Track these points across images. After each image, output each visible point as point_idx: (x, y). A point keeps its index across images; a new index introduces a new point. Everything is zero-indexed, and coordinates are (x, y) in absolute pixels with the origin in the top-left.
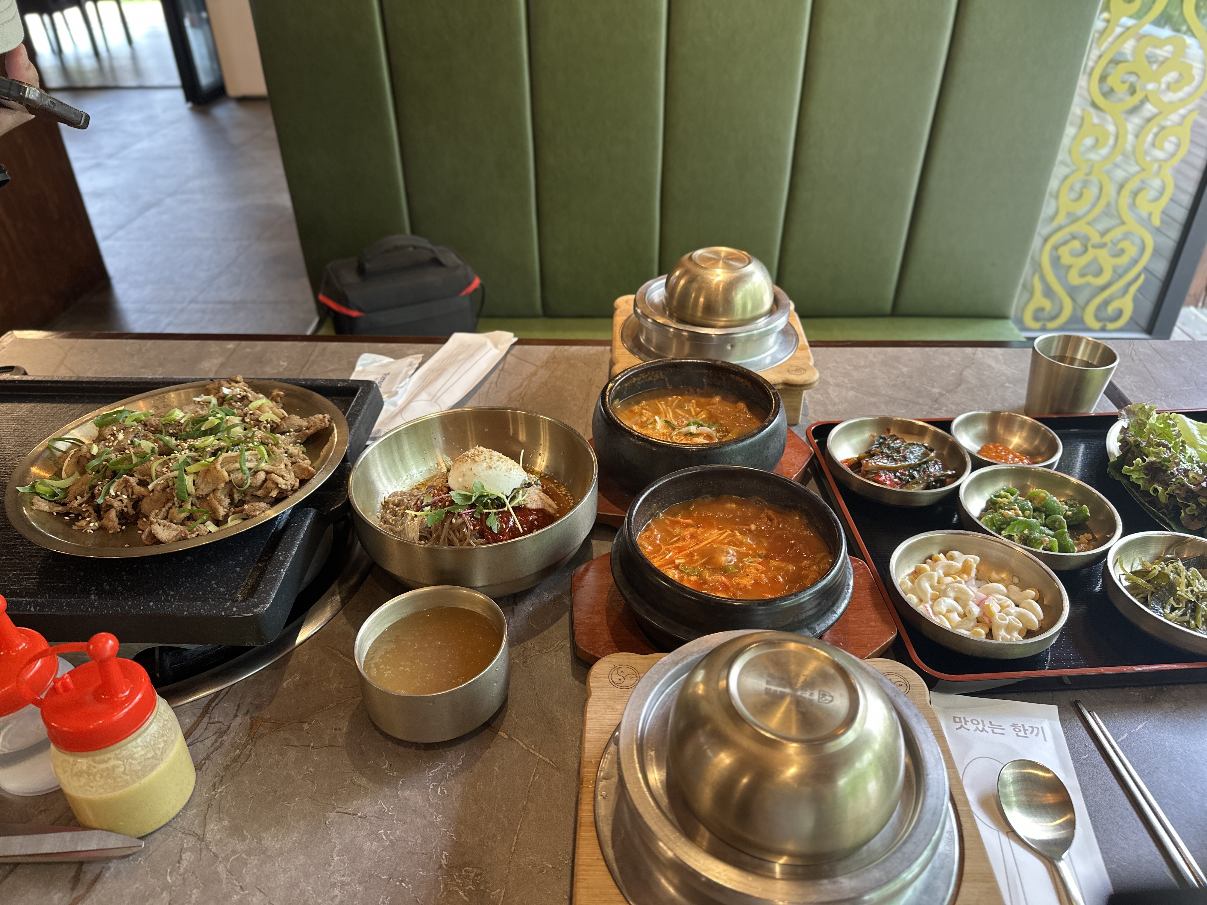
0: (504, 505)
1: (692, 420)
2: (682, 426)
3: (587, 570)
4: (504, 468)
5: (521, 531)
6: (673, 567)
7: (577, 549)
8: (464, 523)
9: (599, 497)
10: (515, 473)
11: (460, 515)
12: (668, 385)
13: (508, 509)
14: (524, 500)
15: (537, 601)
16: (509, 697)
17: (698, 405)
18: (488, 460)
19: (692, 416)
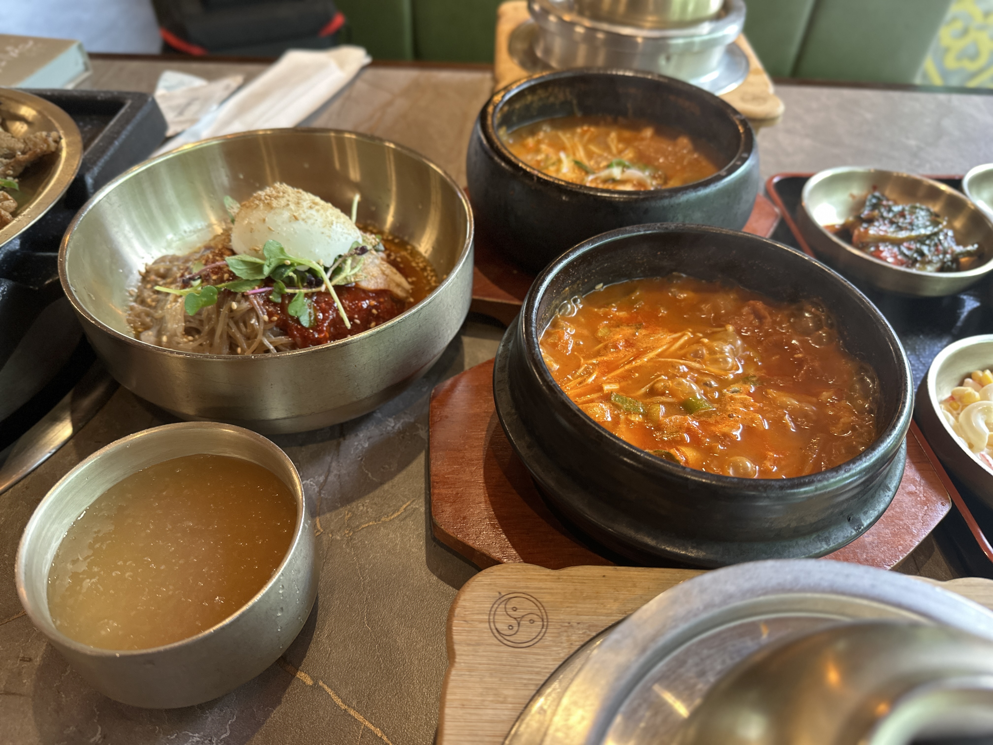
0: (319, 282)
1: (615, 160)
2: (599, 169)
3: (453, 387)
4: (320, 220)
5: (348, 325)
6: (598, 398)
7: (438, 356)
8: (252, 310)
9: (475, 275)
10: (339, 230)
11: (245, 297)
12: (576, 109)
13: (327, 288)
14: (355, 275)
15: (377, 432)
16: (320, 604)
17: (620, 139)
18: (292, 206)
19: (614, 155)
